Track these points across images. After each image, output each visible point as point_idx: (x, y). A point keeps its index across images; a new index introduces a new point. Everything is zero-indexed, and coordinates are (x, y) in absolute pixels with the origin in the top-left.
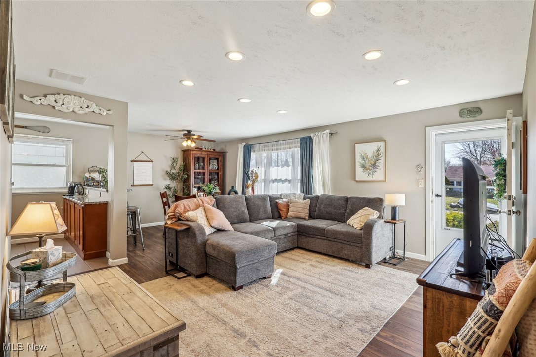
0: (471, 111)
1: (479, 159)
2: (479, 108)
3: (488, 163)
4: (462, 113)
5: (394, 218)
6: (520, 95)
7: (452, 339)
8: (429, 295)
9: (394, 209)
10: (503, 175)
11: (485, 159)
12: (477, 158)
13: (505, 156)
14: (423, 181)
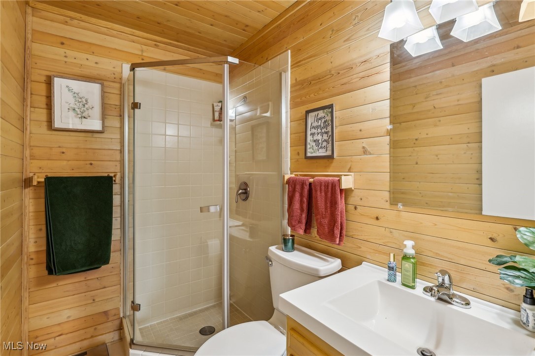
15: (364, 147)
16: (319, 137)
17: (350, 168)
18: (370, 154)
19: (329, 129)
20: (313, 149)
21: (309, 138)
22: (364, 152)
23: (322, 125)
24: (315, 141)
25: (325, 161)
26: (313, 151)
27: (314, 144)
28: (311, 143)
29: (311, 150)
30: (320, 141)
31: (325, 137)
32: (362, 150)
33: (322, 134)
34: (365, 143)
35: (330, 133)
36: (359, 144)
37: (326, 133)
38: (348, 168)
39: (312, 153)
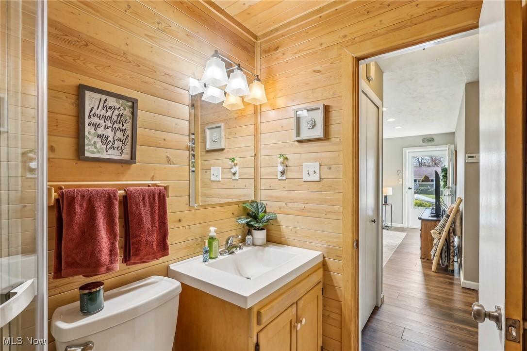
0: (429, 140)
1: (420, 161)
2: (433, 139)
3: (427, 164)
4: (424, 141)
5: (386, 202)
6: (453, 133)
7: (435, 228)
8: (423, 223)
9: (386, 197)
10: (445, 177)
11: (425, 161)
12: (418, 160)
13: (447, 167)
14: (401, 180)
15: (168, 157)
16: (109, 133)
17: (153, 176)
18: (174, 164)
19: (128, 126)
20: (95, 147)
21: (88, 129)
22: (168, 161)
23: (115, 118)
24: (99, 136)
25: (118, 166)
26: (95, 150)
27: (98, 140)
28: (90, 137)
29: (92, 148)
30: (110, 139)
31: (119, 135)
32: (166, 159)
33: (114, 130)
34: (169, 153)
35: (129, 133)
36: (164, 153)
37: (122, 130)
38: (151, 176)
39: (93, 152)
